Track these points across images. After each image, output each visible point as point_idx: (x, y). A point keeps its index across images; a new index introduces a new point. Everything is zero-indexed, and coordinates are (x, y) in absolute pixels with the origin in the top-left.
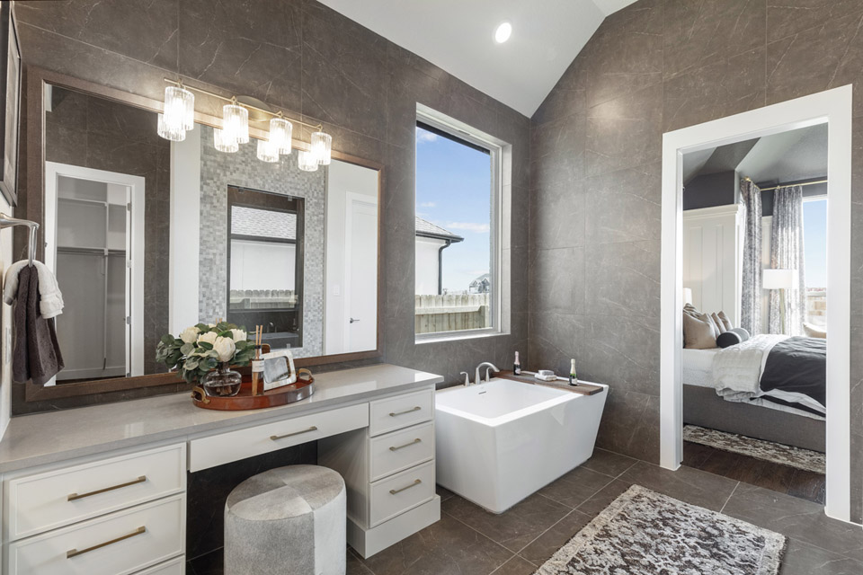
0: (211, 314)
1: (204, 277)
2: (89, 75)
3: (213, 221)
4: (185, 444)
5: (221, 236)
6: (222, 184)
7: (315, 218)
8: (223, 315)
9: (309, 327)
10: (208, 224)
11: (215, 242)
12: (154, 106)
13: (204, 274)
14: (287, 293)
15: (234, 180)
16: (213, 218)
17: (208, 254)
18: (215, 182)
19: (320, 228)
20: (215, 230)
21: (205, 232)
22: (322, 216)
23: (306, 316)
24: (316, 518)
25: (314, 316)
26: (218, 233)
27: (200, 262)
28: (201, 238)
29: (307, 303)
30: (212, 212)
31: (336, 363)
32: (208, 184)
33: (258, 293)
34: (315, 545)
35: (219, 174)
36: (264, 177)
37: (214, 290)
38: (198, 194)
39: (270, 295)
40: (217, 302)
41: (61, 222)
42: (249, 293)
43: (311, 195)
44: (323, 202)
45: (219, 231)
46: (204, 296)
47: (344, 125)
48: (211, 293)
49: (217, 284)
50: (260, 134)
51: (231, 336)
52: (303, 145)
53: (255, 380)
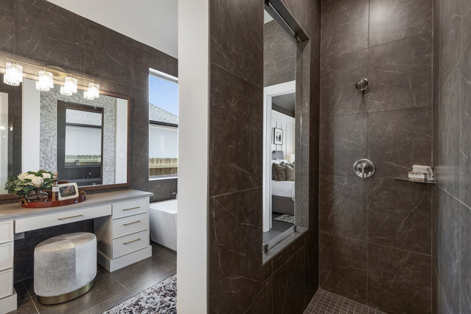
0: (47, 168)
1: (43, 149)
3: (49, 119)
4: (13, 221)
5: (53, 127)
6: (54, 99)
7: (110, 118)
8: (55, 168)
9: (106, 174)
10: (45, 120)
11: (50, 130)
13: (44, 147)
14: (97, 157)
15: (61, 98)
16: (48, 117)
17: (46, 136)
18: (49, 99)
19: (113, 123)
20: (50, 124)
21: (44, 125)
22: (114, 117)
23: (105, 169)
24: (76, 250)
25: (109, 168)
26: (51, 126)
27: (41, 141)
28: (41, 128)
29: (105, 162)
30: (48, 114)
32: (45, 100)
33: (84, 157)
34: (76, 261)
35: (52, 95)
36: (79, 97)
37: (49, 155)
38: (39, 105)
39: (92, 158)
40: (51, 161)
42: (79, 157)
43: (107, 106)
44: (114, 110)
45: (52, 124)
46: (43, 158)
47: (108, 79)
48: (47, 157)
49: (51, 152)
50: (61, 83)
51: (42, 176)
52: (85, 88)
53: (54, 195)
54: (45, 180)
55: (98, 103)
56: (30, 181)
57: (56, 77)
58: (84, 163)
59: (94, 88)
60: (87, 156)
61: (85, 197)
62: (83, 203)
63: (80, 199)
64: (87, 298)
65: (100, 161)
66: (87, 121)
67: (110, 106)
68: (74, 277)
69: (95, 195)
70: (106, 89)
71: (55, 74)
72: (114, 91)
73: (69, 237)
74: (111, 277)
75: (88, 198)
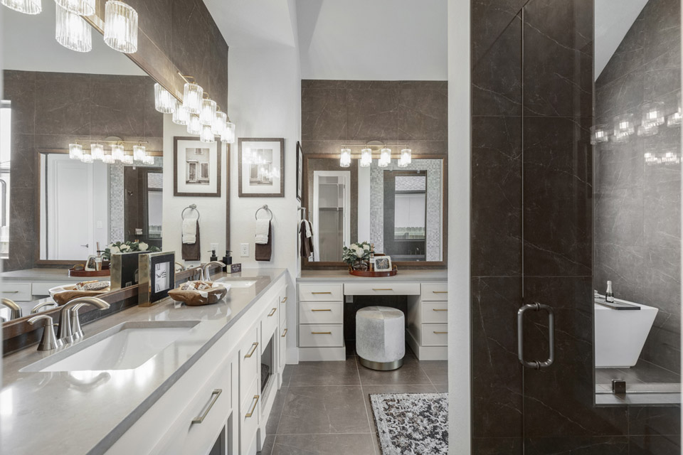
1: (372, 221)
2: (319, 152)
4: (342, 284)
6: (381, 170)
7: (435, 181)
8: (382, 241)
9: (430, 250)
10: (374, 193)
11: (378, 202)
12: (338, 157)
14: (420, 229)
15: (386, 167)
16: (376, 189)
17: (375, 209)
18: (377, 170)
20: (378, 196)
21: (373, 197)
23: (429, 243)
24: (385, 322)
25: (434, 243)
27: (371, 214)
28: (371, 201)
29: (429, 236)
30: (377, 186)
31: (418, 266)
32: (374, 172)
33: (414, 229)
34: (385, 333)
37: (378, 228)
41: (320, 196)
42: (409, 229)
43: (431, 167)
46: (373, 231)
47: (422, 139)
48: (376, 229)
49: (379, 225)
50: (378, 156)
51: (362, 247)
52: (398, 156)
53: (371, 266)
54: (365, 251)
55: (421, 165)
56: (354, 251)
57: (375, 152)
58: (413, 236)
59: (406, 154)
60: (417, 228)
61: (396, 271)
62: (394, 277)
63: (393, 273)
64: (396, 374)
65: (424, 235)
66: (419, 185)
67: (434, 166)
68: (383, 349)
69: (408, 271)
70: (419, 152)
71: (374, 149)
72: (427, 152)
73: (381, 309)
74: (420, 365)
75: (400, 274)
